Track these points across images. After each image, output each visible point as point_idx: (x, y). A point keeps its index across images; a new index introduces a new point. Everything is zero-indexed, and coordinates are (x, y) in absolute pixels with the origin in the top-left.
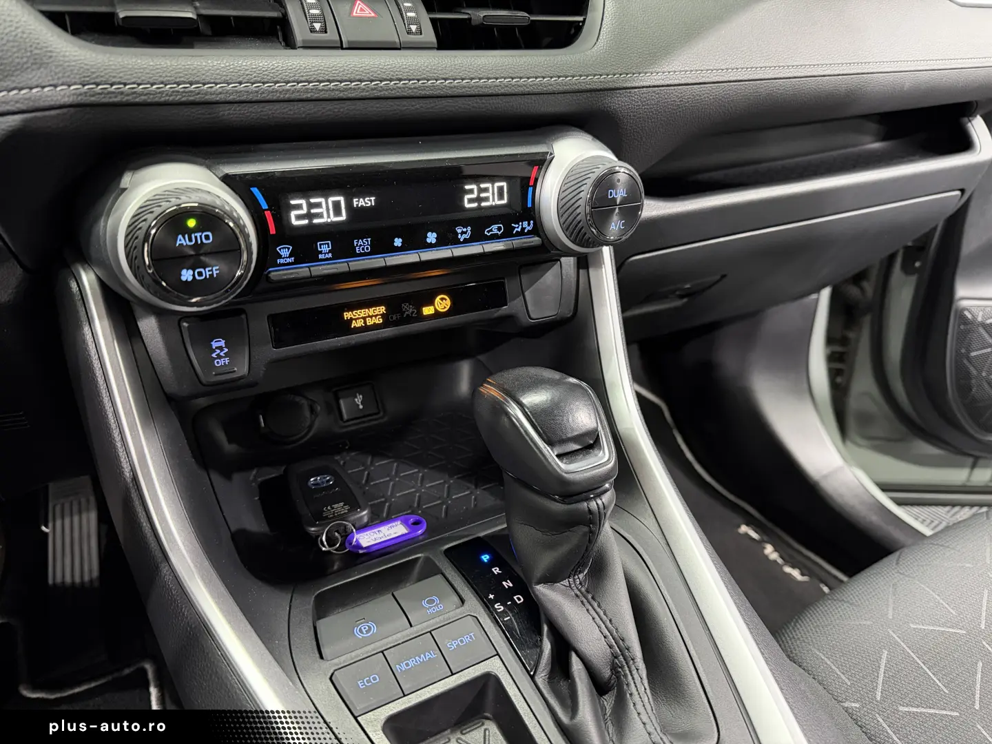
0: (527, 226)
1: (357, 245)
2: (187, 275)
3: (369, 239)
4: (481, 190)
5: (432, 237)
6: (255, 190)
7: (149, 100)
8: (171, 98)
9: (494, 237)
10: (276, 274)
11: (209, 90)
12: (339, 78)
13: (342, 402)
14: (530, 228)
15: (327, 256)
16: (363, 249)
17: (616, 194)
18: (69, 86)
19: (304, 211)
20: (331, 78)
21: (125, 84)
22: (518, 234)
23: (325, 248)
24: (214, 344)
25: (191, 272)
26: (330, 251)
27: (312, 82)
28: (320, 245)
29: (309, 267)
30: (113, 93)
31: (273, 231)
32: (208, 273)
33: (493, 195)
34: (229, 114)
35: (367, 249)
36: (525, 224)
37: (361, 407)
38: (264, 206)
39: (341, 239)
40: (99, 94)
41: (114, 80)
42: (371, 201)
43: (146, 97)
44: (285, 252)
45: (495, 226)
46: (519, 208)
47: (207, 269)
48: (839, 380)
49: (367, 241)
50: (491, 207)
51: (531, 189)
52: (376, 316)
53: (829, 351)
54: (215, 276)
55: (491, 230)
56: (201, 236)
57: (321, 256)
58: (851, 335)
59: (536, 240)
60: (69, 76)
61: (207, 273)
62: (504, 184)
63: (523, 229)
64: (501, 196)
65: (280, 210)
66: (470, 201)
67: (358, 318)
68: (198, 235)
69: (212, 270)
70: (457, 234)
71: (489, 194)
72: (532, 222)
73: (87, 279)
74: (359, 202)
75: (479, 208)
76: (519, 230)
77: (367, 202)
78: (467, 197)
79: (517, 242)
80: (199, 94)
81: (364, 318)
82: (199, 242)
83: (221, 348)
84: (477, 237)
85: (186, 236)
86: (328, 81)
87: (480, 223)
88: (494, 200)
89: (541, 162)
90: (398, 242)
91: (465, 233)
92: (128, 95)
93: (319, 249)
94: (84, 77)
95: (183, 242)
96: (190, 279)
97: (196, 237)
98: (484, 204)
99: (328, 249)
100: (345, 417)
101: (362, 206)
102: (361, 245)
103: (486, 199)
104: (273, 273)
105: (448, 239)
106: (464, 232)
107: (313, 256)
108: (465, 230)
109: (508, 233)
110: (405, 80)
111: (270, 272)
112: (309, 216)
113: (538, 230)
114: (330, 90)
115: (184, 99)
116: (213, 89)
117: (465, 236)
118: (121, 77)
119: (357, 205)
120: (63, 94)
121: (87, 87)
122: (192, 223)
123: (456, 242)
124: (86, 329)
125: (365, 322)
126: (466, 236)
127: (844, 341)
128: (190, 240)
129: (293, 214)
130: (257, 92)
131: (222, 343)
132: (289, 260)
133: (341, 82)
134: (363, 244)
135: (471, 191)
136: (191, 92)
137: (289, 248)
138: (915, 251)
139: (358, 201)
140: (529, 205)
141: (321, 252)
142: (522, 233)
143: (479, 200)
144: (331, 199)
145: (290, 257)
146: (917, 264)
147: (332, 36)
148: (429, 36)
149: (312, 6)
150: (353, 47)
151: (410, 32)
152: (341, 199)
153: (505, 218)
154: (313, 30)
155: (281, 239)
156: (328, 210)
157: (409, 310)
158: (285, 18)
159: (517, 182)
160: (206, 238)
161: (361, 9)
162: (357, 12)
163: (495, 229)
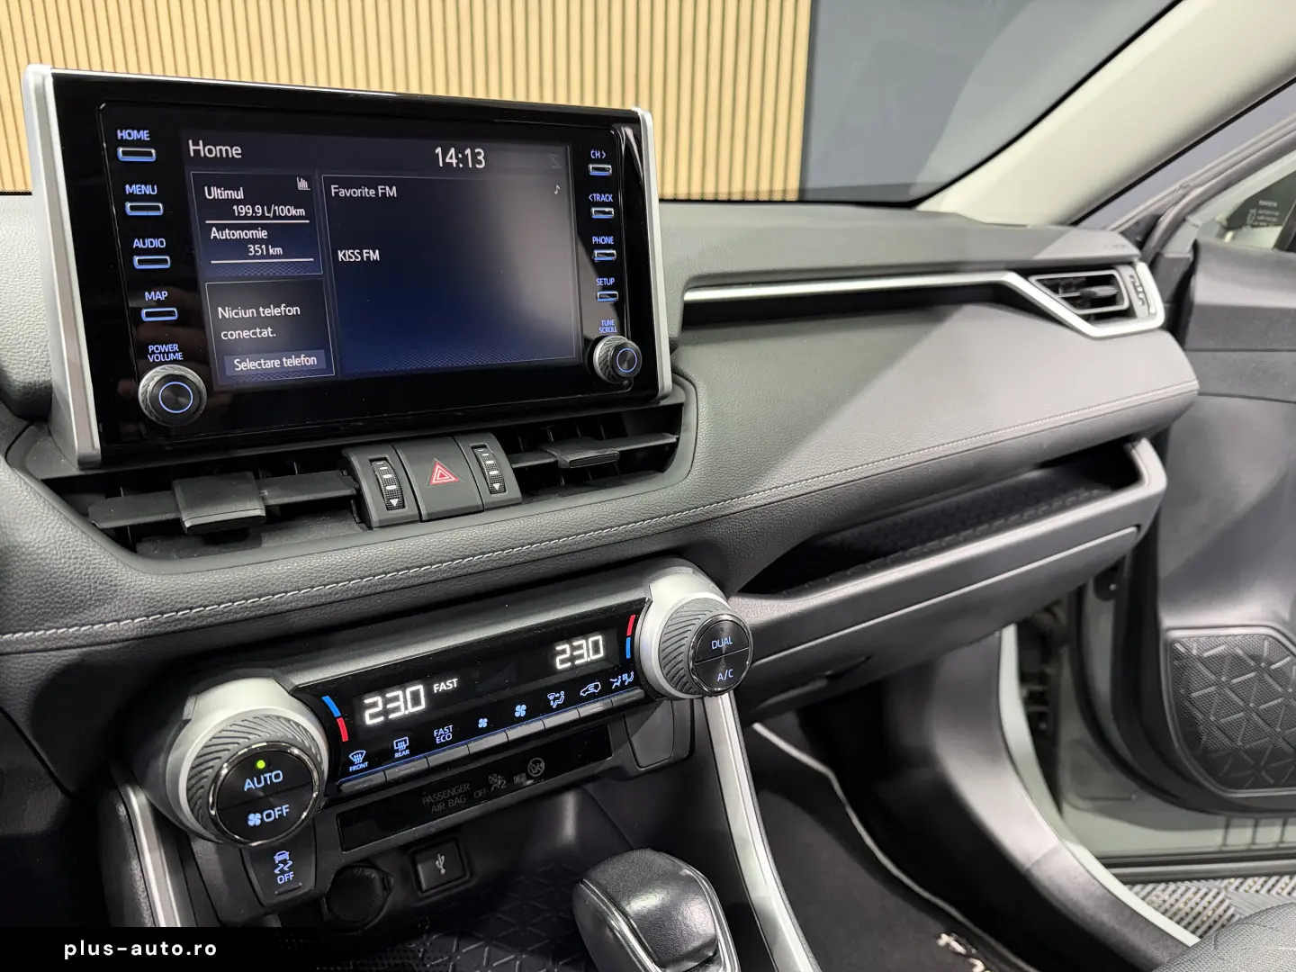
0: (628, 678)
1: (437, 735)
2: (254, 819)
3: (451, 726)
4: (574, 649)
5: (521, 710)
6: (327, 699)
7: (216, 622)
8: (239, 616)
9: (592, 698)
10: (348, 785)
11: (279, 600)
12: (419, 564)
13: (420, 867)
14: (631, 680)
15: (404, 753)
16: (444, 738)
17: (720, 644)
18: (133, 619)
19: (380, 708)
20: (409, 565)
21: (191, 609)
22: (617, 689)
23: (401, 746)
24: (277, 858)
25: (258, 815)
26: (407, 748)
27: (389, 573)
28: (397, 743)
29: (384, 771)
30: (179, 619)
31: (345, 738)
32: (277, 813)
33: (588, 650)
34: (300, 620)
35: (449, 737)
36: (625, 676)
37: (443, 871)
38: (337, 713)
39: (419, 732)
40: (165, 623)
41: (179, 606)
42: (452, 683)
43: (212, 619)
44: (358, 758)
45: (592, 685)
46: (617, 662)
47: (276, 810)
48: (1043, 726)
49: (449, 729)
50: (587, 664)
51: (628, 640)
52: (459, 795)
53: (1025, 692)
54: (285, 814)
55: (587, 690)
56: (270, 777)
57: (397, 755)
58: (1049, 670)
59: (637, 693)
60: (133, 610)
61: (275, 813)
62: (600, 638)
63: (623, 682)
64: (596, 651)
65: (352, 709)
66: (563, 662)
67: (439, 802)
68: (267, 775)
69: (282, 810)
70: (549, 701)
71: (584, 651)
72: (632, 673)
73: (137, 801)
75: (574, 667)
76: (618, 684)
77: (450, 684)
78: (558, 658)
79: (616, 700)
80: (268, 606)
81: (446, 801)
82: (269, 782)
83: (284, 862)
84: (573, 701)
85: (255, 779)
86: (407, 568)
87: (574, 686)
88: (589, 656)
89: (639, 607)
90: (483, 723)
91: (558, 698)
92: (194, 620)
93: (396, 748)
94: (150, 607)
95: (252, 785)
96: (258, 822)
97: (265, 779)
98: (577, 662)
99: (405, 746)
100: (424, 886)
101: (443, 690)
102: (441, 734)
103: (581, 656)
104: (344, 785)
105: (539, 708)
106: (556, 698)
107: (389, 756)
108: (558, 695)
109: (607, 691)
110: (489, 552)
111: (341, 784)
112: (385, 712)
113: (641, 680)
114: (409, 577)
115: (251, 615)
116: (283, 599)
117: (557, 702)
118: (187, 602)
119: (438, 690)
120: (128, 627)
121: (150, 618)
122: (261, 764)
123: (548, 710)
124: (135, 864)
125: (447, 806)
126: (560, 702)
127: (1042, 678)
128: (259, 782)
129: (367, 714)
130: (331, 594)
131: (286, 855)
132: (362, 766)
133: (420, 567)
134: (443, 734)
135: (564, 652)
136: (260, 605)
137: (362, 753)
138: (1107, 576)
139: (439, 686)
140: (628, 656)
141: (397, 751)
142: (623, 687)
143: (572, 659)
144: (409, 690)
145: (363, 763)
146: (1113, 587)
147: (410, 510)
148: (514, 491)
149: (389, 482)
150: (433, 518)
151: (492, 491)
152: (420, 688)
153: (602, 674)
154: (390, 507)
155: (354, 744)
156: (405, 702)
157: (498, 781)
158: (359, 497)
159: (613, 633)
160: (276, 777)
161: (441, 474)
162: (436, 479)
163: (591, 688)
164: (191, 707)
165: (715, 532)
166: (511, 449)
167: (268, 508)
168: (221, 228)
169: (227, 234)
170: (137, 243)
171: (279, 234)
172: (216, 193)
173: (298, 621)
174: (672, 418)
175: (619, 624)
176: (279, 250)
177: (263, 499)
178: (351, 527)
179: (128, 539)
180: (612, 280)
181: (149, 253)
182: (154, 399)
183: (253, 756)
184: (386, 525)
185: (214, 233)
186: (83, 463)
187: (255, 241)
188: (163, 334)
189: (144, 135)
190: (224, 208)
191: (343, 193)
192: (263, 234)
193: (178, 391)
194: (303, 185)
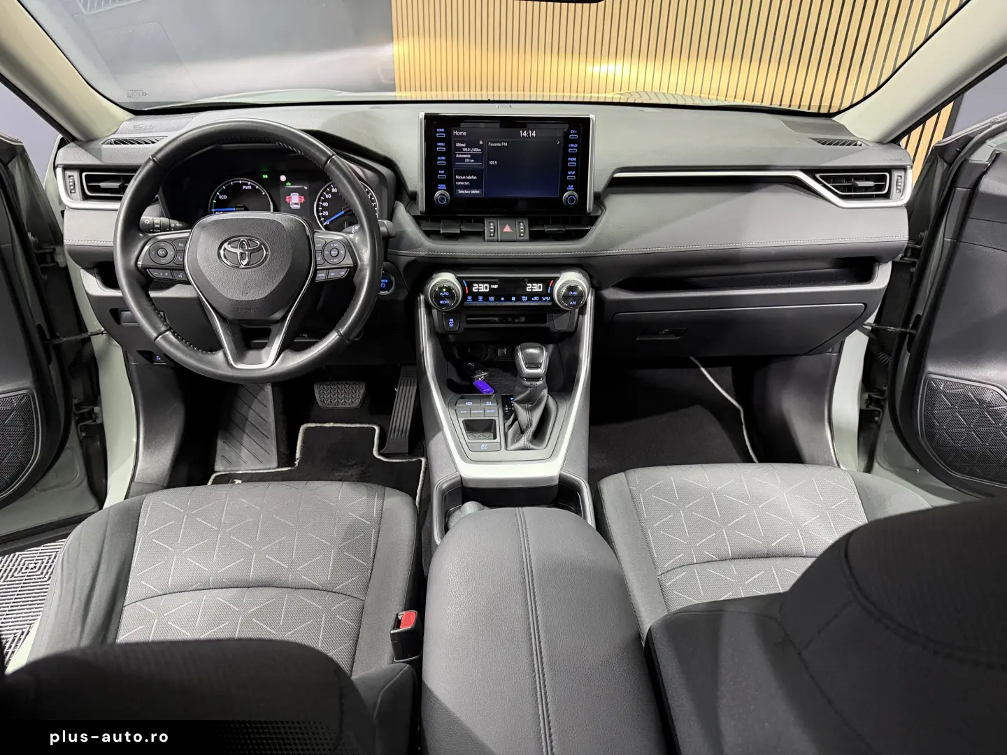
0: (548, 299)
2: (441, 302)
3: (495, 297)
4: (532, 286)
5: (513, 299)
6: (464, 281)
7: (442, 257)
9: (535, 301)
10: (466, 304)
13: (498, 351)
17: (573, 293)
18: (425, 252)
21: (438, 253)
22: (544, 301)
23: (481, 298)
24: (450, 320)
26: (483, 299)
29: (475, 303)
30: (435, 255)
31: (467, 292)
33: (537, 288)
37: (506, 353)
38: (466, 285)
39: (486, 296)
40: (432, 255)
44: (470, 298)
46: (545, 293)
50: (536, 291)
51: (550, 288)
54: (450, 303)
55: (534, 299)
57: (480, 300)
59: (550, 304)
60: (426, 250)
61: (446, 302)
62: (541, 285)
63: (546, 299)
64: (540, 288)
65: (470, 285)
66: (528, 289)
70: (523, 298)
72: (550, 297)
73: (422, 297)
74: (493, 286)
76: (544, 299)
77: (496, 287)
79: (543, 304)
83: (452, 322)
84: (529, 300)
87: (531, 295)
89: (556, 279)
90: (503, 299)
92: (438, 255)
94: (429, 250)
98: (533, 290)
100: (498, 355)
105: (518, 299)
106: (524, 298)
107: (477, 300)
108: (526, 297)
109: (541, 300)
111: (464, 303)
112: (478, 289)
113: (552, 300)
118: (438, 251)
120: (423, 254)
121: (429, 253)
122: (444, 290)
123: (522, 301)
128: (443, 294)
129: (474, 288)
131: (452, 320)
132: (470, 300)
134: (492, 299)
135: (529, 286)
140: (549, 292)
144: (485, 285)
147: (495, 238)
148: (527, 237)
149: (492, 229)
150: (501, 241)
151: (520, 236)
152: (488, 285)
153: (540, 295)
154: (490, 236)
155: (469, 295)
156: (483, 288)
157: (510, 320)
158: (484, 231)
159: (545, 284)
160: (447, 294)
161: (507, 229)
162: (505, 230)
163: (536, 298)
164: (434, 276)
165: (591, 261)
166: (531, 225)
167: (461, 231)
168: (459, 154)
169: (461, 156)
170: (439, 158)
171: (473, 156)
172: (459, 145)
173: (463, 261)
174: (593, 220)
175: (548, 283)
176: (473, 161)
177: (460, 229)
178: (481, 239)
179: (428, 234)
180: (574, 173)
181: (441, 160)
182: (437, 198)
183: (444, 287)
184: (488, 241)
185: (457, 156)
186: (421, 213)
187: (467, 158)
188: (442, 182)
189: (443, 130)
190: (460, 149)
191: (492, 145)
192: (469, 156)
193: (443, 198)
194: (481, 142)
